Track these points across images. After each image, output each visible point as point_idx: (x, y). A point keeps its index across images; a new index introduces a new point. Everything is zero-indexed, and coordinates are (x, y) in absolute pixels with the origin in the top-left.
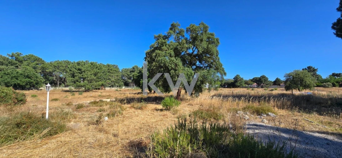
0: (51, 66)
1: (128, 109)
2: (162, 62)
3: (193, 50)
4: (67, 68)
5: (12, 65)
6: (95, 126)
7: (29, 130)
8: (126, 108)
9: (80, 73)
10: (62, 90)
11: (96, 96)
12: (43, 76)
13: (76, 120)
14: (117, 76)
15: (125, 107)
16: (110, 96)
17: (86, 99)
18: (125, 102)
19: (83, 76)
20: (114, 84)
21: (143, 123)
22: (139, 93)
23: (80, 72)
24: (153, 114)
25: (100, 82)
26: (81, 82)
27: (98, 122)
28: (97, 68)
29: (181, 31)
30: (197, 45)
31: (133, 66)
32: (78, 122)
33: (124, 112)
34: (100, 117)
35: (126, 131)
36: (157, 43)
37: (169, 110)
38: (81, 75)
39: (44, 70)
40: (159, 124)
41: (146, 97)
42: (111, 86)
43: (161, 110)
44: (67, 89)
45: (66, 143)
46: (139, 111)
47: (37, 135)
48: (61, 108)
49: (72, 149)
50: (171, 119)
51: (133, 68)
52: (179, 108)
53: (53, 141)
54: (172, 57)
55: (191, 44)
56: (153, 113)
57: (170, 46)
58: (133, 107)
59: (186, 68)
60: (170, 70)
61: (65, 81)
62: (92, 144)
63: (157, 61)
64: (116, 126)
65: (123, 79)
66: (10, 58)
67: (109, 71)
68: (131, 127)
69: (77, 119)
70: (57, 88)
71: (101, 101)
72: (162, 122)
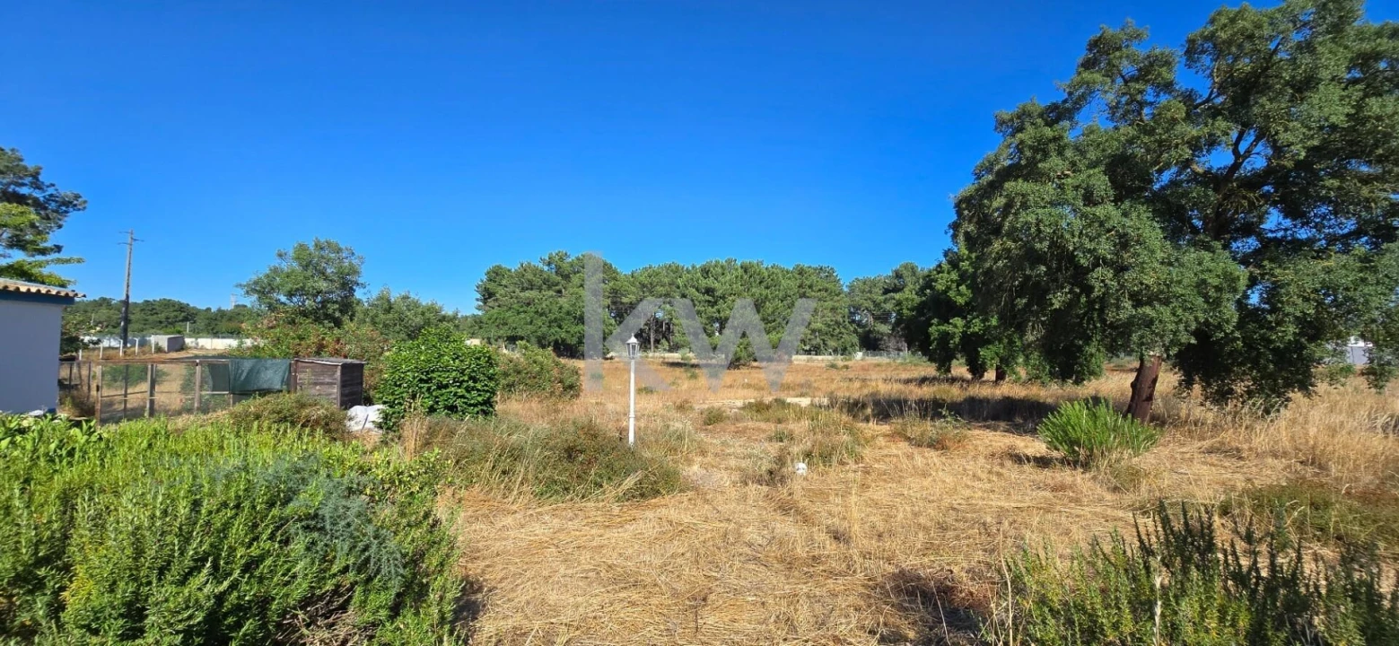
0: (633, 284)
1: (881, 441)
2: (1039, 231)
3: (1236, 152)
4: (674, 288)
5: (549, 288)
6: (765, 489)
7: (593, 472)
8: (873, 438)
9: (709, 301)
10: (661, 360)
11: (762, 384)
12: (614, 317)
13: (706, 460)
14: (833, 309)
15: (868, 433)
16: (808, 385)
17: (732, 393)
18: (869, 411)
19: (719, 312)
20: (822, 342)
21: (954, 509)
22: (923, 380)
23: (710, 298)
24: (999, 475)
25: (774, 333)
26: (713, 333)
27: (774, 477)
28: (760, 283)
29: (1151, 65)
30: (1267, 117)
31: (897, 266)
32: (713, 466)
33: (867, 452)
34: (780, 460)
35: (881, 526)
36: (1009, 146)
37: (1086, 466)
38: (714, 310)
39: (619, 300)
40: (1035, 523)
41: (960, 399)
42: (810, 350)
43: (1042, 462)
44: (675, 356)
45: (681, 531)
46: (933, 455)
47: (610, 491)
48: (662, 416)
49: (702, 551)
50: (1098, 510)
51: (898, 275)
52: (1147, 460)
53: (649, 514)
54: (1095, 204)
55: (1226, 119)
56: (998, 468)
57: (1083, 153)
58: (901, 435)
59: (1192, 255)
60: (1088, 271)
61: (669, 332)
62: (760, 549)
63: (1013, 229)
64: (839, 500)
65: (853, 321)
66: (546, 268)
67: (802, 291)
68: (901, 516)
69: (709, 459)
70: (651, 355)
71: (781, 403)
72: (1049, 516)
